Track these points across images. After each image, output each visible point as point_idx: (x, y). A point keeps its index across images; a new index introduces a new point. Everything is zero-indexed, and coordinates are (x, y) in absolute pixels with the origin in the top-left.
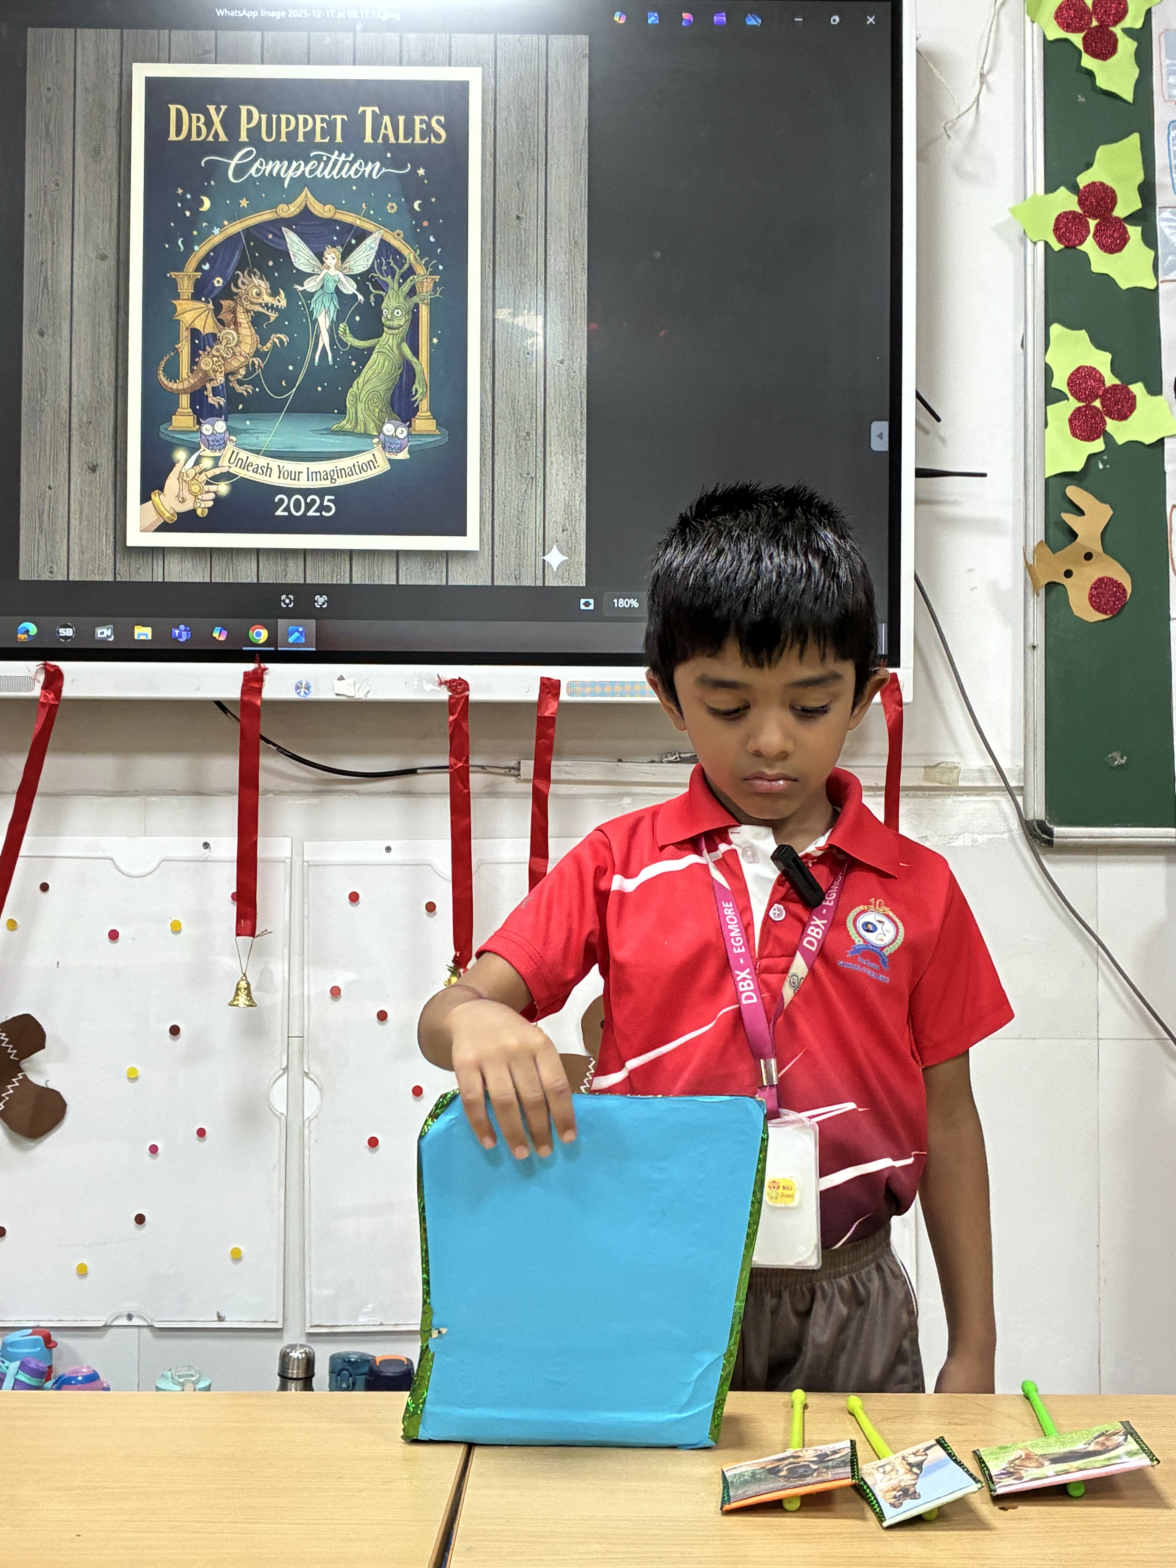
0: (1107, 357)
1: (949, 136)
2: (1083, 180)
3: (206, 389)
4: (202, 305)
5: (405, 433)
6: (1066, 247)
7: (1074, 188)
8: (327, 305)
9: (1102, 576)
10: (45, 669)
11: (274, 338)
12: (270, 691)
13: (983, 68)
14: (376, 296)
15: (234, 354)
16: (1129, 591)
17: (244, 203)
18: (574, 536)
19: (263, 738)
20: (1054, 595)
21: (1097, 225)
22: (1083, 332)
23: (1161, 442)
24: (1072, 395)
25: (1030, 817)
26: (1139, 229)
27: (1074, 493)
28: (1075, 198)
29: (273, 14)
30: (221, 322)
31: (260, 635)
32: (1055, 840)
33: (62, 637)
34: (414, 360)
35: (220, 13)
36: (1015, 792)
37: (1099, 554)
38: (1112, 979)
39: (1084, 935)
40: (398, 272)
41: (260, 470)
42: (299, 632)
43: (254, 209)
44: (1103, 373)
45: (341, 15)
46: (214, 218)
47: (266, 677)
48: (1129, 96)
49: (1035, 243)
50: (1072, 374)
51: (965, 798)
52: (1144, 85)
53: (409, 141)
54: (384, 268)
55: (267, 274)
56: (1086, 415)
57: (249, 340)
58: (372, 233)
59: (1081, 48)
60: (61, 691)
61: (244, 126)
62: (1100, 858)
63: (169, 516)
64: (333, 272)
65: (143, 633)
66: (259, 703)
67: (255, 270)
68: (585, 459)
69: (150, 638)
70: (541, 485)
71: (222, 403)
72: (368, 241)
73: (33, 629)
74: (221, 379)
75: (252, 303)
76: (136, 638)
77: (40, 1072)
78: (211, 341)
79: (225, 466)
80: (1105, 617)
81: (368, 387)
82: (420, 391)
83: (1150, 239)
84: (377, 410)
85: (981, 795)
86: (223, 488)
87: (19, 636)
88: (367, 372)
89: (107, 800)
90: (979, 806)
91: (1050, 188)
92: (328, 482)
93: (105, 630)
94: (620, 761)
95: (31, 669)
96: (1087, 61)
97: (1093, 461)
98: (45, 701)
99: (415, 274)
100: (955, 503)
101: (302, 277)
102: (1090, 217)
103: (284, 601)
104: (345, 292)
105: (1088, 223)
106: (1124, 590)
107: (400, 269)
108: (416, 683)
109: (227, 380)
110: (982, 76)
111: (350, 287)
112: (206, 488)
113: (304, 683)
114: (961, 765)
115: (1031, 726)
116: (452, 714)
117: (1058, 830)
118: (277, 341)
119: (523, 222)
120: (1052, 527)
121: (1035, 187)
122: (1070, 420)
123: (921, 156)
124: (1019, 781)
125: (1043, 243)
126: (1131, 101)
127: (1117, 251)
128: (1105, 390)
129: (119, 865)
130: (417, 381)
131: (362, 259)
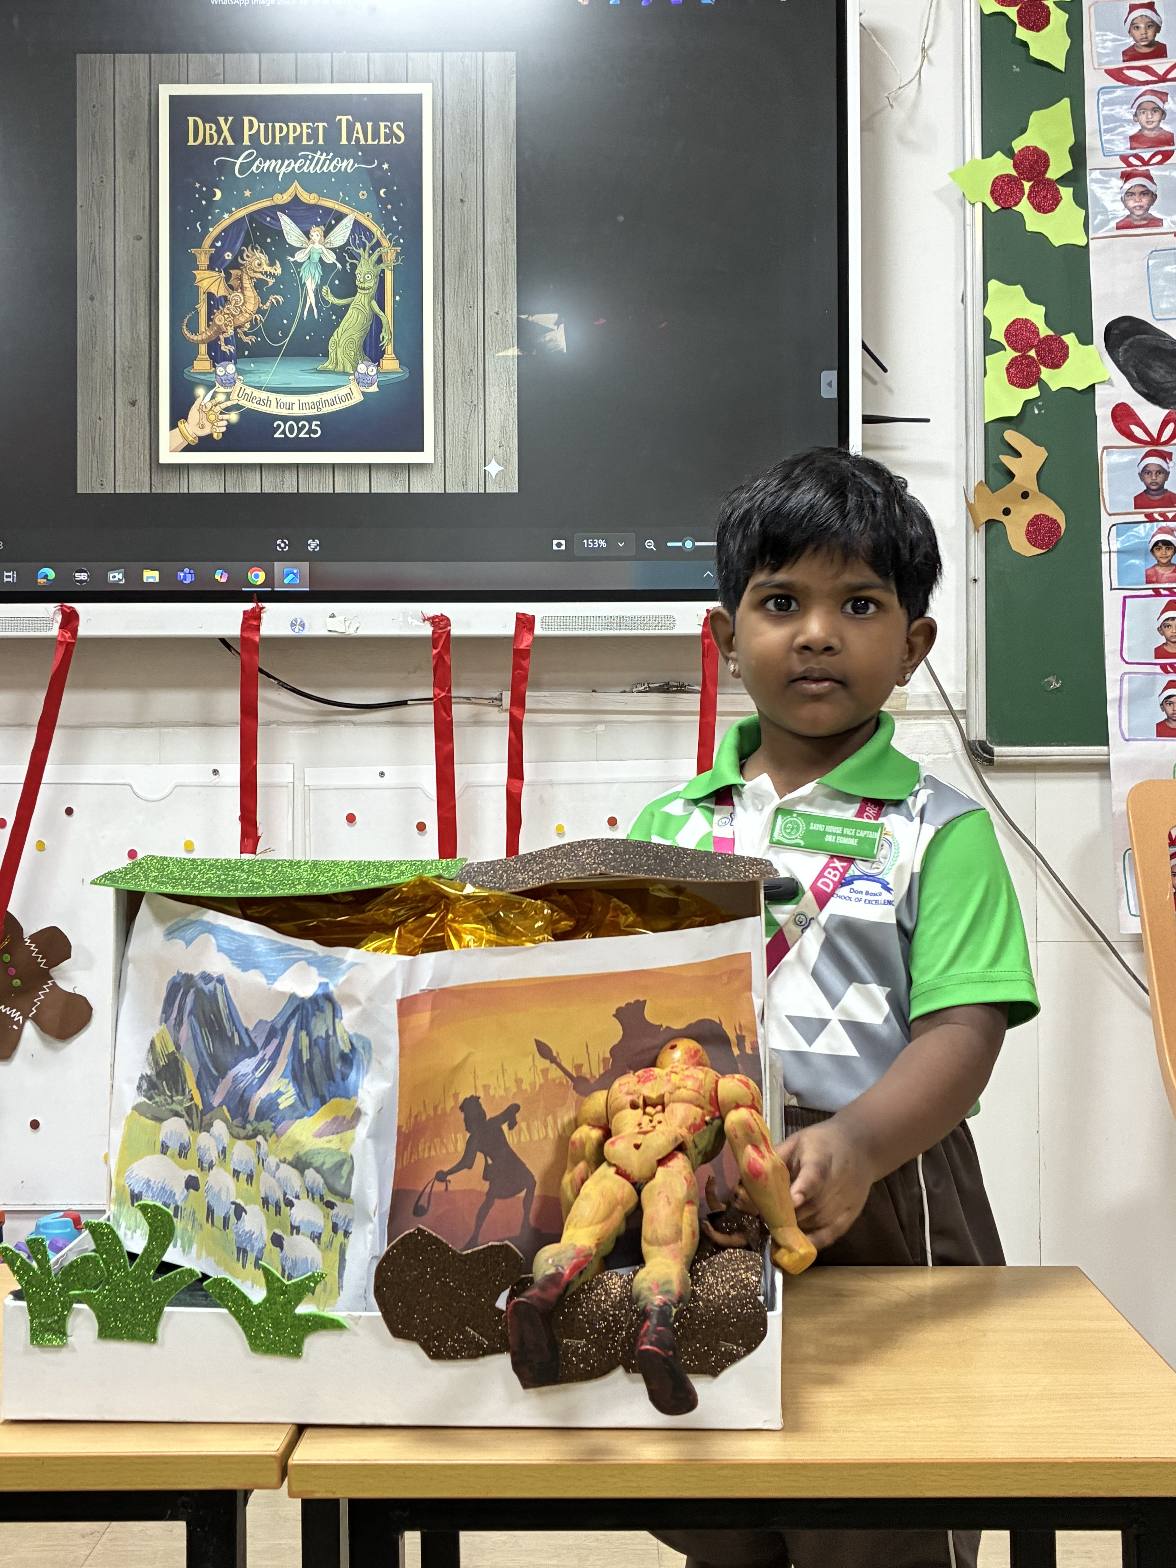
0: (1042, 309)
1: (891, 105)
2: (1018, 145)
3: (219, 340)
4: (217, 274)
5: (375, 371)
6: (1003, 208)
7: (1009, 153)
8: (313, 272)
9: (1038, 513)
10: (62, 610)
11: (272, 299)
12: (268, 628)
13: (924, 42)
14: (351, 264)
15: (241, 312)
16: (1063, 526)
17: (247, 193)
18: (508, 451)
19: (261, 671)
20: (993, 531)
21: (1032, 186)
22: (1019, 286)
23: (1092, 388)
24: (1009, 345)
25: (972, 738)
26: (1071, 189)
27: (1011, 436)
28: (1011, 162)
30: (231, 287)
31: (258, 577)
32: (995, 758)
33: (78, 581)
34: (381, 313)
36: (958, 716)
37: (1035, 493)
38: (1048, 885)
39: (1023, 846)
40: (368, 245)
41: (262, 403)
42: (294, 574)
43: (255, 198)
44: (1038, 326)
46: (224, 205)
47: (263, 615)
48: (1061, 65)
49: (973, 205)
50: (1009, 326)
51: (913, 722)
52: (1075, 54)
53: (376, 142)
56: (1022, 364)
57: (252, 301)
59: (1016, 21)
60: (76, 630)
61: (247, 133)
62: (1038, 774)
63: (192, 440)
65: (151, 576)
66: (257, 639)
68: (516, 389)
69: (157, 580)
70: (482, 410)
71: (232, 351)
73: (51, 574)
74: (230, 331)
75: (255, 272)
76: (145, 580)
77: (65, 979)
78: (223, 301)
80: (1041, 551)
81: (344, 337)
82: (386, 338)
83: (1081, 200)
84: (353, 353)
85: (927, 718)
86: (234, 417)
87: (39, 580)
88: (344, 324)
89: (125, 731)
90: (926, 728)
91: (987, 153)
92: (315, 411)
93: (116, 574)
94: (594, 691)
95: (49, 610)
96: (1022, 33)
97: (1029, 406)
98: (63, 640)
99: (381, 246)
100: (902, 448)
102: (1024, 179)
103: (279, 545)
105: (1022, 185)
106: (1059, 526)
107: (370, 242)
108: (401, 619)
109: (236, 333)
110: (923, 49)
111: (331, 258)
112: (221, 417)
113: (299, 621)
115: (972, 653)
116: (435, 648)
117: (997, 750)
118: (274, 301)
119: (466, 204)
120: (991, 469)
121: (972, 153)
122: (1007, 369)
123: (865, 127)
124: (962, 705)
125: (981, 205)
126: (1063, 70)
127: (1049, 211)
128: (1040, 341)
129: (137, 791)
130: (383, 330)
131: (341, 234)
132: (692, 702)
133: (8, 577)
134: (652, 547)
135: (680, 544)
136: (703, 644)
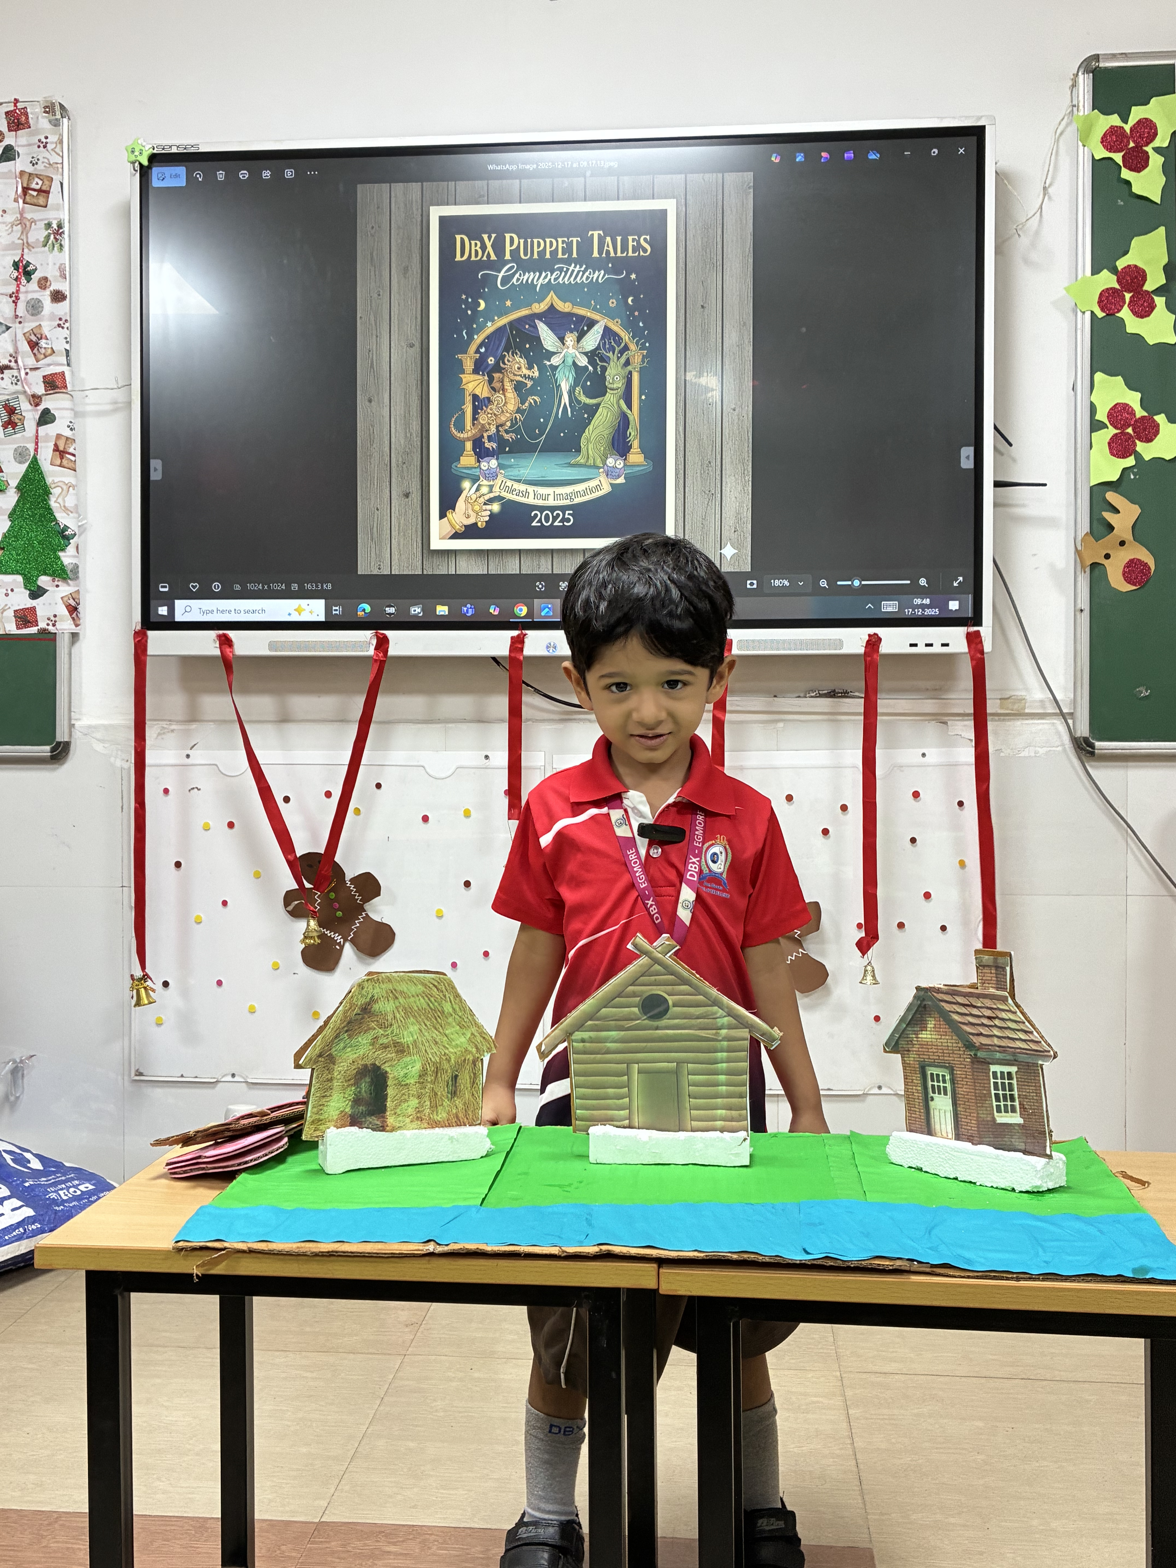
0: (1138, 395)
1: (1019, 235)
2: (1121, 264)
3: (483, 437)
4: (480, 377)
5: (622, 465)
6: (1107, 315)
7: (1114, 270)
8: (567, 374)
10: (377, 636)
11: (530, 399)
12: (529, 650)
13: (1045, 183)
14: (602, 367)
15: (503, 411)
16: (1153, 568)
17: (508, 303)
18: (742, 535)
19: (524, 682)
20: (1097, 571)
21: (1131, 297)
22: (1120, 378)
24: (1111, 424)
25: (1078, 735)
26: (1164, 299)
27: (1112, 497)
28: (1115, 278)
29: (528, 167)
30: (494, 389)
31: (522, 611)
32: (1096, 751)
33: (388, 614)
34: (629, 412)
35: (490, 167)
36: (1067, 717)
38: (1135, 849)
39: (1117, 821)
40: (617, 349)
41: (521, 494)
42: (549, 608)
43: (515, 307)
44: (1135, 408)
45: (575, 165)
46: (489, 316)
47: (526, 640)
48: (1157, 198)
49: (1084, 313)
50: (1111, 409)
51: (1030, 722)
52: (1169, 189)
53: (625, 255)
54: (607, 346)
55: (525, 354)
56: (1121, 439)
57: (513, 401)
58: (597, 322)
59: (1121, 164)
60: (387, 651)
61: (508, 248)
62: (1128, 764)
63: (459, 528)
64: (571, 351)
65: (442, 610)
66: (521, 658)
67: (517, 351)
68: (751, 479)
69: (447, 613)
70: (719, 499)
71: (494, 447)
72: (596, 328)
73: (368, 608)
74: (493, 429)
76: (438, 613)
77: (375, 911)
78: (486, 402)
79: (496, 492)
80: (1135, 588)
81: (596, 432)
82: (633, 434)
83: (1172, 307)
84: (602, 449)
85: (1043, 719)
86: (496, 507)
87: (359, 613)
88: (595, 421)
89: (420, 726)
90: (1040, 727)
91: (1095, 271)
92: (568, 501)
93: (416, 609)
94: (775, 696)
95: (367, 636)
96: (1126, 174)
97: (1126, 472)
98: (377, 658)
99: (629, 350)
100: (1024, 506)
101: (550, 355)
102: (1126, 291)
103: (538, 586)
104: (580, 364)
105: (1124, 296)
106: (1149, 568)
107: (618, 347)
109: (498, 431)
110: (1045, 188)
111: (583, 361)
112: (484, 507)
113: (552, 644)
114: (1027, 697)
115: (1079, 668)
117: (1098, 744)
118: (532, 401)
119: (706, 310)
120: (1095, 523)
121: (1084, 271)
122: (1109, 443)
123: (998, 251)
124: (1070, 709)
125: (1090, 312)
126: (1159, 202)
127: (1146, 316)
128: (1136, 421)
129: (428, 770)
130: (630, 427)
131: (592, 340)
132: (858, 705)
133: (337, 610)
134: (826, 585)
135: (850, 583)
136: (865, 661)
